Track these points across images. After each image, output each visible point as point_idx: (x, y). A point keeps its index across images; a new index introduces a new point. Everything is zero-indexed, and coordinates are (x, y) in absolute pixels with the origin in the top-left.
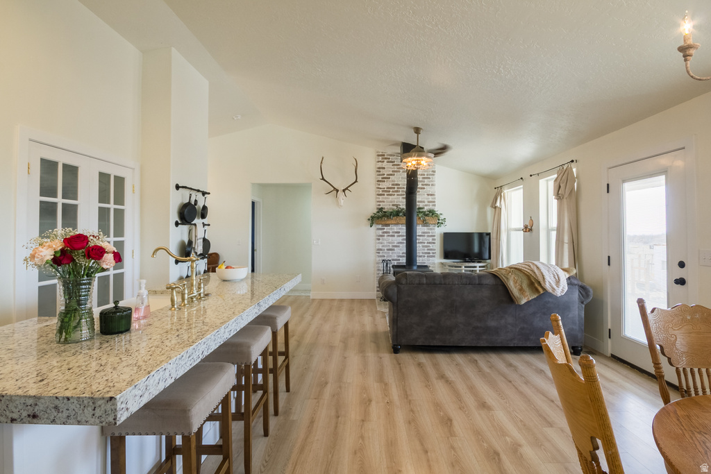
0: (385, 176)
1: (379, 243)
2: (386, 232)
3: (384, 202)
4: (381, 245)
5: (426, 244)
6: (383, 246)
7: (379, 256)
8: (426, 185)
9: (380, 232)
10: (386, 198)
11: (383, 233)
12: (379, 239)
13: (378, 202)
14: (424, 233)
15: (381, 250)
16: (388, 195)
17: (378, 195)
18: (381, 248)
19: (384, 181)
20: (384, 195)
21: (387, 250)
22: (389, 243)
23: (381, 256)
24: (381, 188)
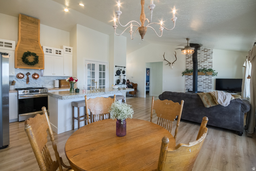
0: (189, 56)
1: (186, 82)
2: (189, 78)
3: (189, 66)
4: (187, 83)
5: (207, 83)
6: (188, 84)
7: (186, 87)
8: (208, 58)
9: (187, 78)
10: (190, 65)
11: (188, 78)
12: (186, 81)
13: (186, 67)
14: (206, 79)
15: (187, 85)
16: (190, 64)
17: (186, 64)
18: (187, 84)
19: (189, 59)
20: (189, 64)
21: (190, 85)
22: (190, 82)
23: (187, 87)
24: (187, 61)
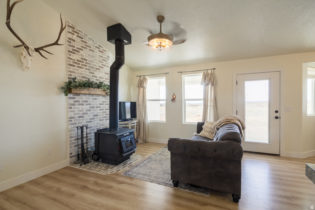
0: (75, 48)
1: (71, 111)
2: (77, 101)
3: (74, 72)
4: (72, 113)
6: (75, 114)
7: (71, 124)
9: (72, 101)
10: (76, 70)
11: (75, 101)
12: (71, 108)
13: (69, 71)
15: (73, 118)
16: (78, 67)
17: (70, 65)
18: (72, 116)
19: (75, 53)
20: (74, 66)
21: (79, 117)
22: (80, 111)
23: (73, 124)
24: (71, 59)
